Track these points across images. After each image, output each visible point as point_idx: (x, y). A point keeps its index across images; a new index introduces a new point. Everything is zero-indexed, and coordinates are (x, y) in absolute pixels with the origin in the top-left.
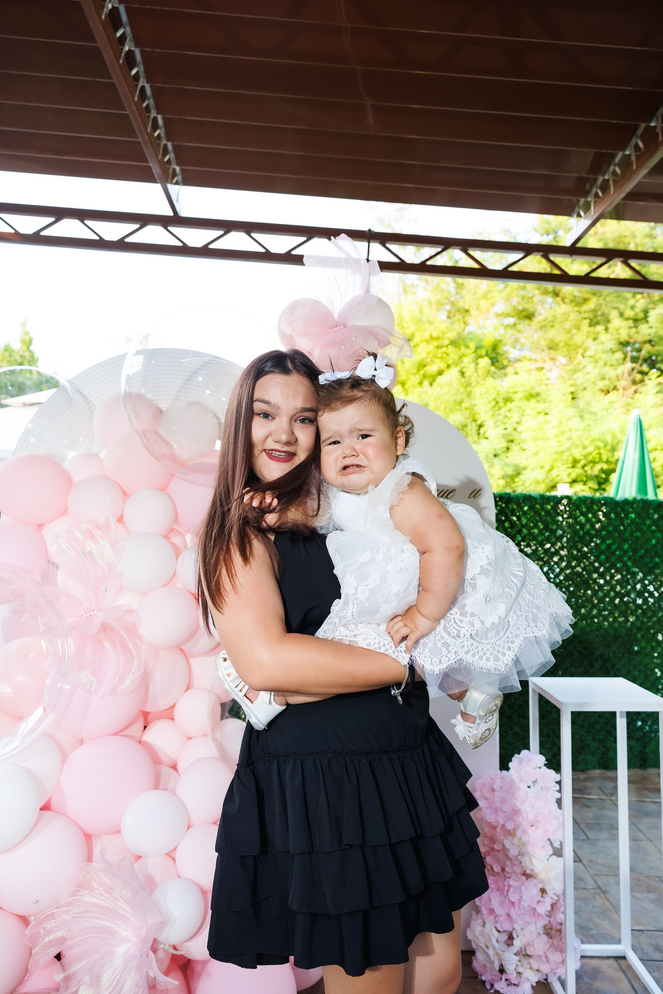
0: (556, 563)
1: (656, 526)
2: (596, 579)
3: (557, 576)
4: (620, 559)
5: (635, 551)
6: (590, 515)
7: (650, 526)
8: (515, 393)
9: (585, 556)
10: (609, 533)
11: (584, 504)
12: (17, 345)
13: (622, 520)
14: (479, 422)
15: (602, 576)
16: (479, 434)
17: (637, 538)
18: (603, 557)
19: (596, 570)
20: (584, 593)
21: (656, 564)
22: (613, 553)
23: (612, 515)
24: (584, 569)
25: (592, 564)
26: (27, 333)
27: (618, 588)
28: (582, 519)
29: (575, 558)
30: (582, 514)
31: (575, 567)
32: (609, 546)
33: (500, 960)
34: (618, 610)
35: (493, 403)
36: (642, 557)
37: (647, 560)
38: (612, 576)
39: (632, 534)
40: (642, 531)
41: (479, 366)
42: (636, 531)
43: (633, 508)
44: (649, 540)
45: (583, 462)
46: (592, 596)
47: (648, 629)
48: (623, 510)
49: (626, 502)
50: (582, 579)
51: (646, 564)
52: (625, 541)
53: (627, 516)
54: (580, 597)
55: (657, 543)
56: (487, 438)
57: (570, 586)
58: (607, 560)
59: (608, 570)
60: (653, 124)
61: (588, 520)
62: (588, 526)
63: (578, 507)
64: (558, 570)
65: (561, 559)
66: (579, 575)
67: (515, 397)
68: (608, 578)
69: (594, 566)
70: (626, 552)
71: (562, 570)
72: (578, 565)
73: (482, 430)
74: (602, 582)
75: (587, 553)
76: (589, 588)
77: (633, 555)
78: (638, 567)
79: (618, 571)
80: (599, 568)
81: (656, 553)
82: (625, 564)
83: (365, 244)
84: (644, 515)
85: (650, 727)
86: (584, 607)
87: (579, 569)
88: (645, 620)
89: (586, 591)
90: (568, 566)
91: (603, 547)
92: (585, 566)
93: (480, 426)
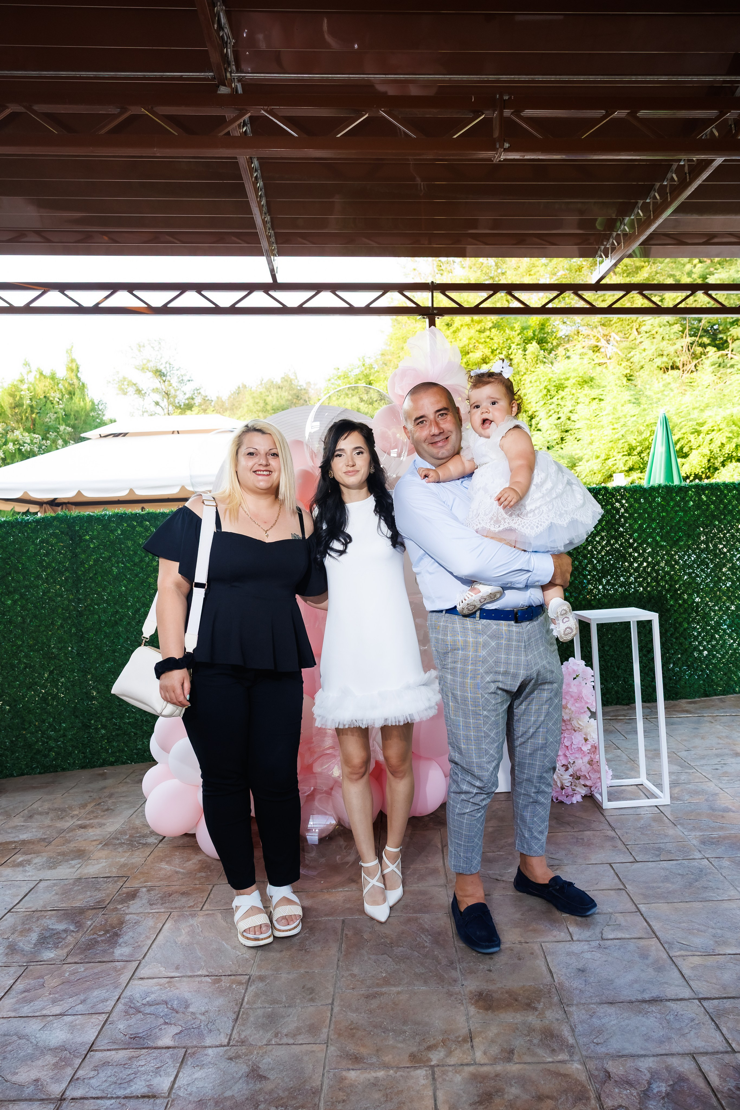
0: (598, 542)
1: (679, 506)
2: (631, 553)
3: (599, 553)
4: (649, 535)
5: (662, 528)
6: (624, 501)
7: (673, 507)
8: (567, 379)
9: (621, 535)
10: (640, 514)
11: (619, 493)
12: (62, 373)
13: (650, 503)
14: (530, 413)
15: (635, 550)
16: (531, 426)
17: (663, 517)
18: (636, 535)
19: (631, 545)
20: (622, 565)
21: (680, 537)
22: (644, 531)
23: (642, 501)
24: (621, 545)
25: (627, 541)
26: (73, 361)
27: (650, 559)
28: (617, 505)
29: (613, 537)
30: (617, 501)
31: (614, 544)
32: (641, 526)
33: (561, 782)
34: (651, 577)
35: (545, 392)
36: (667, 532)
37: (673, 534)
38: (644, 550)
39: (658, 514)
40: (667, 511)
41: (527, 353)
42: (662, 512)
43: (659, 493)
44: (672, 519)
45: (639, 449)
46: (629, 567)
47: (676, 590)
48: (650, 495)
49: (652, 489)
50: (620, 554)
51: (672, 538)
52: (654, 520)
53: (654, 500)
54: (619, 568)
55: (680, 521)
56: (539, 430)
57: (610, 559)
58: (640, 536)
59: (640, 545)
60: (648, 201)
61: (623, 506)
62: (622, 510)
63: (613, 496)
64: (599, 548)
65: (602, 538)
66: (617, 550)
67: (567, 383)
68: (641, 551)
69: (629, 543)
70: (654, 529)
71: (603, 547)
72: (617, 542)
73: (534, 422)
74: (636, 555)
75: (623, 532)
76: (626, 560)
77: (660, 532)
78: (665, 542)
79: (649, 545)
80: (633, 544)
81: (680, 528)
82: (654, 539)
83: (430, 294)
84: (668, 498)
85: (680, 669)
86: (622, 575)
87: (617, 546)
88: (673, 583)
89: (624, 563)
90: (608, 543)
91: (636, 527)
92: (622, 543)
93: (532, 418)
